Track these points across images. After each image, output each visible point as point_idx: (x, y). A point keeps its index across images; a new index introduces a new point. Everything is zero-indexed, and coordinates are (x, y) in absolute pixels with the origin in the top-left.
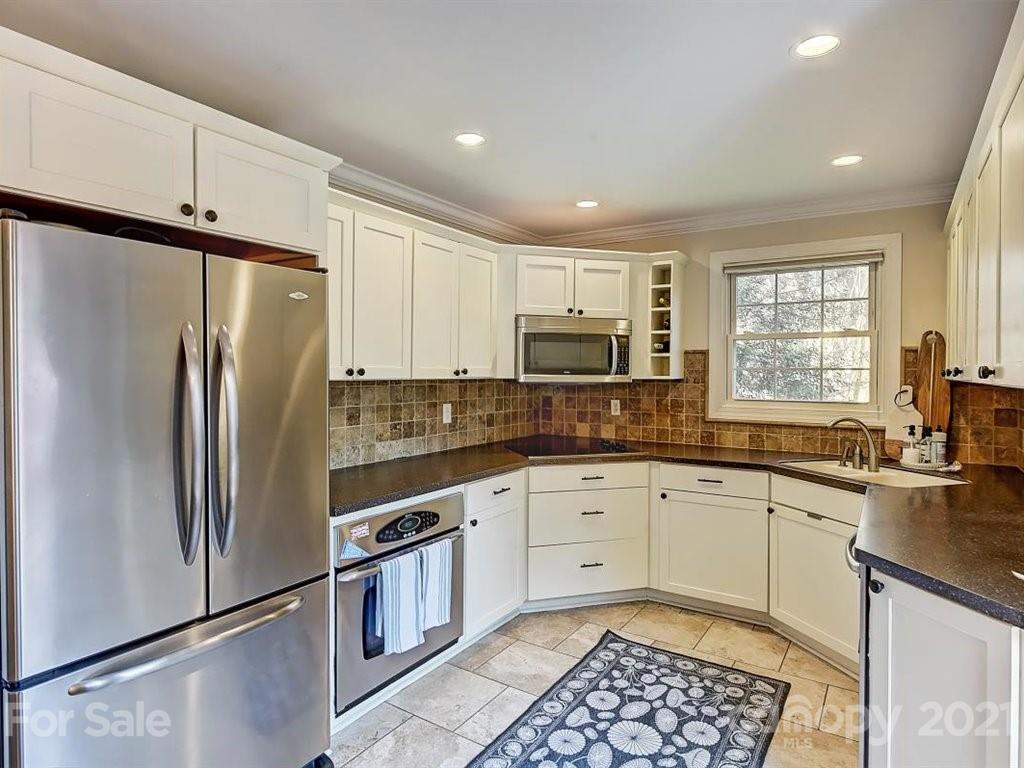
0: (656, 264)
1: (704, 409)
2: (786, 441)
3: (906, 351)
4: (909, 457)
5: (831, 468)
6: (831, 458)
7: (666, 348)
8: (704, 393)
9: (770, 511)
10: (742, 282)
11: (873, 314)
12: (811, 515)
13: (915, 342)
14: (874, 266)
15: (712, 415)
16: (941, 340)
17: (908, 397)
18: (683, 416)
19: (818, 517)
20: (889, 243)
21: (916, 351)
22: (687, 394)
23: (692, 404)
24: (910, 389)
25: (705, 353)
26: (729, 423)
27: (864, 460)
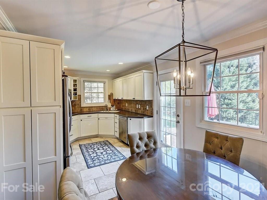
0: (74, 79)
1: (80, 105)
2: (94, 109)
3: (109, 95)
4: (112, 109)
5: (103, 112)
6: (102, 111)
7: (76, 95)
8: (80, 102)
9: (99, 119)
10: (86, 84)
11: (104, 90)
12: (106, 118)
13: (110, 94)
14: (104, 83)
15: (82, 106)
16: (113, 94)
17: (109, 102)
18: (76, 107)
19: (107, 118)
20: (106, 80)
21: (110, 95)
22: (77, 103)
23: (78, 104)
24: (109, 100)
25: (80, 95)
26: (85, 107)
27: (105, 110)
